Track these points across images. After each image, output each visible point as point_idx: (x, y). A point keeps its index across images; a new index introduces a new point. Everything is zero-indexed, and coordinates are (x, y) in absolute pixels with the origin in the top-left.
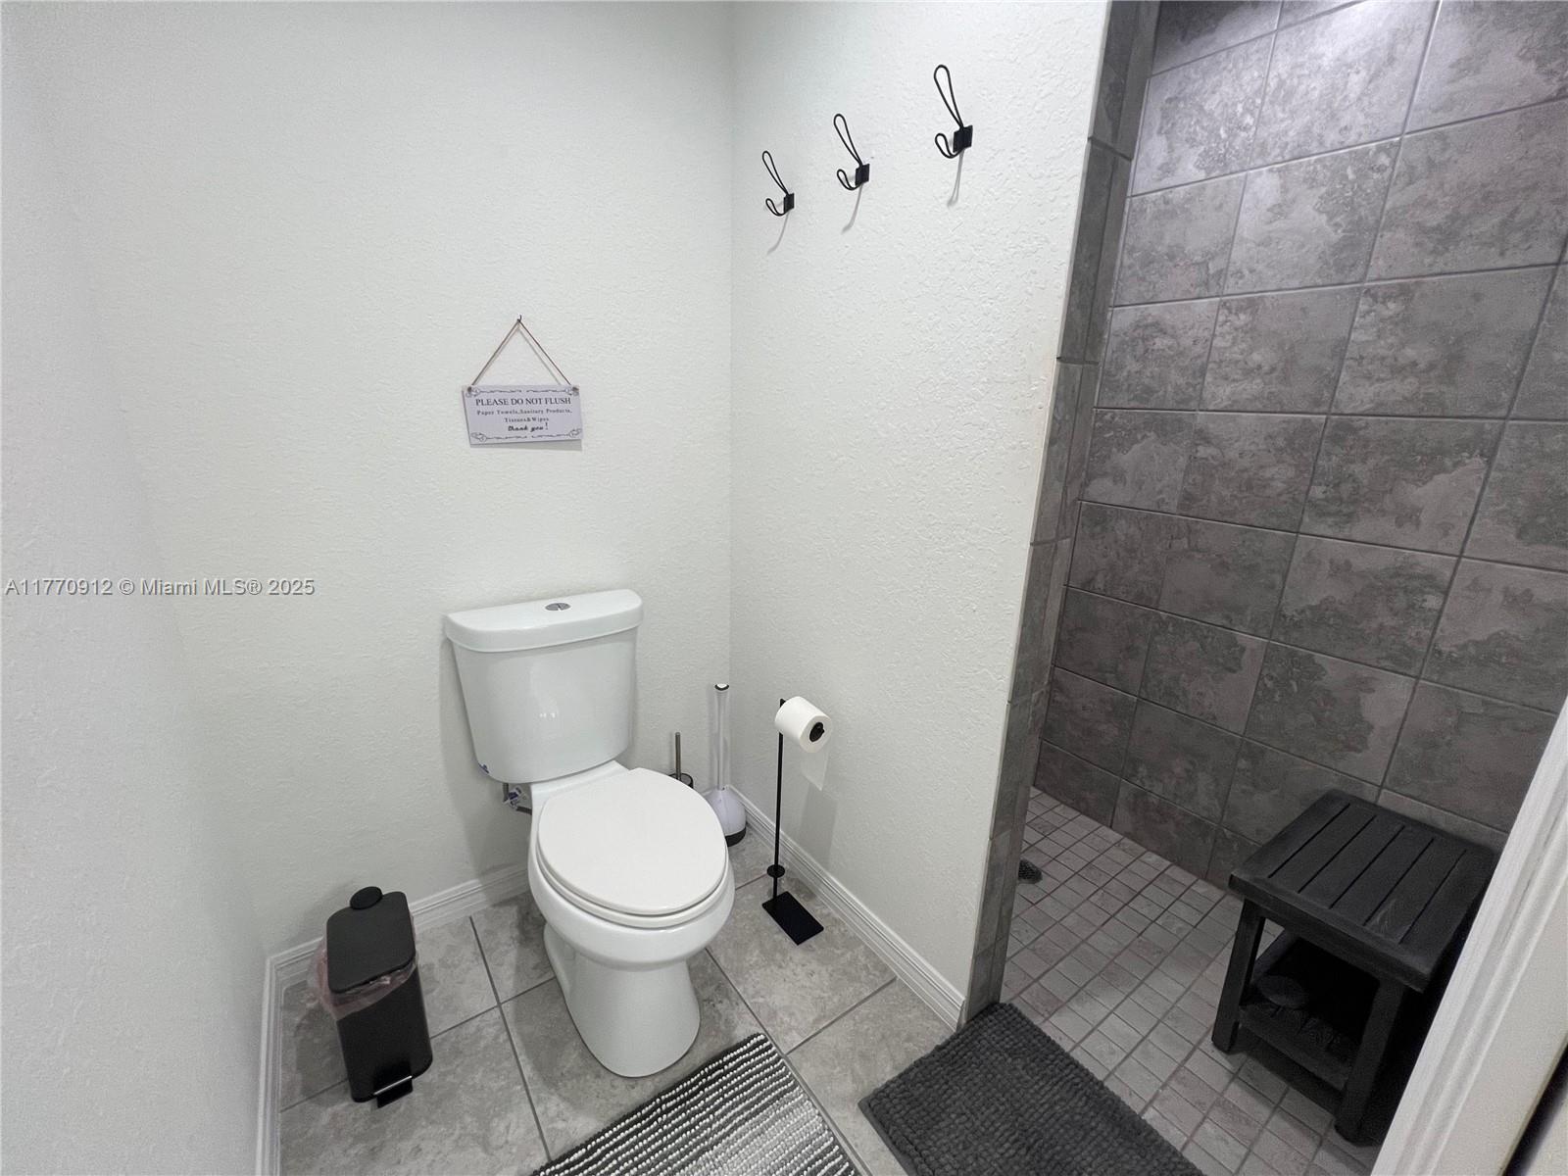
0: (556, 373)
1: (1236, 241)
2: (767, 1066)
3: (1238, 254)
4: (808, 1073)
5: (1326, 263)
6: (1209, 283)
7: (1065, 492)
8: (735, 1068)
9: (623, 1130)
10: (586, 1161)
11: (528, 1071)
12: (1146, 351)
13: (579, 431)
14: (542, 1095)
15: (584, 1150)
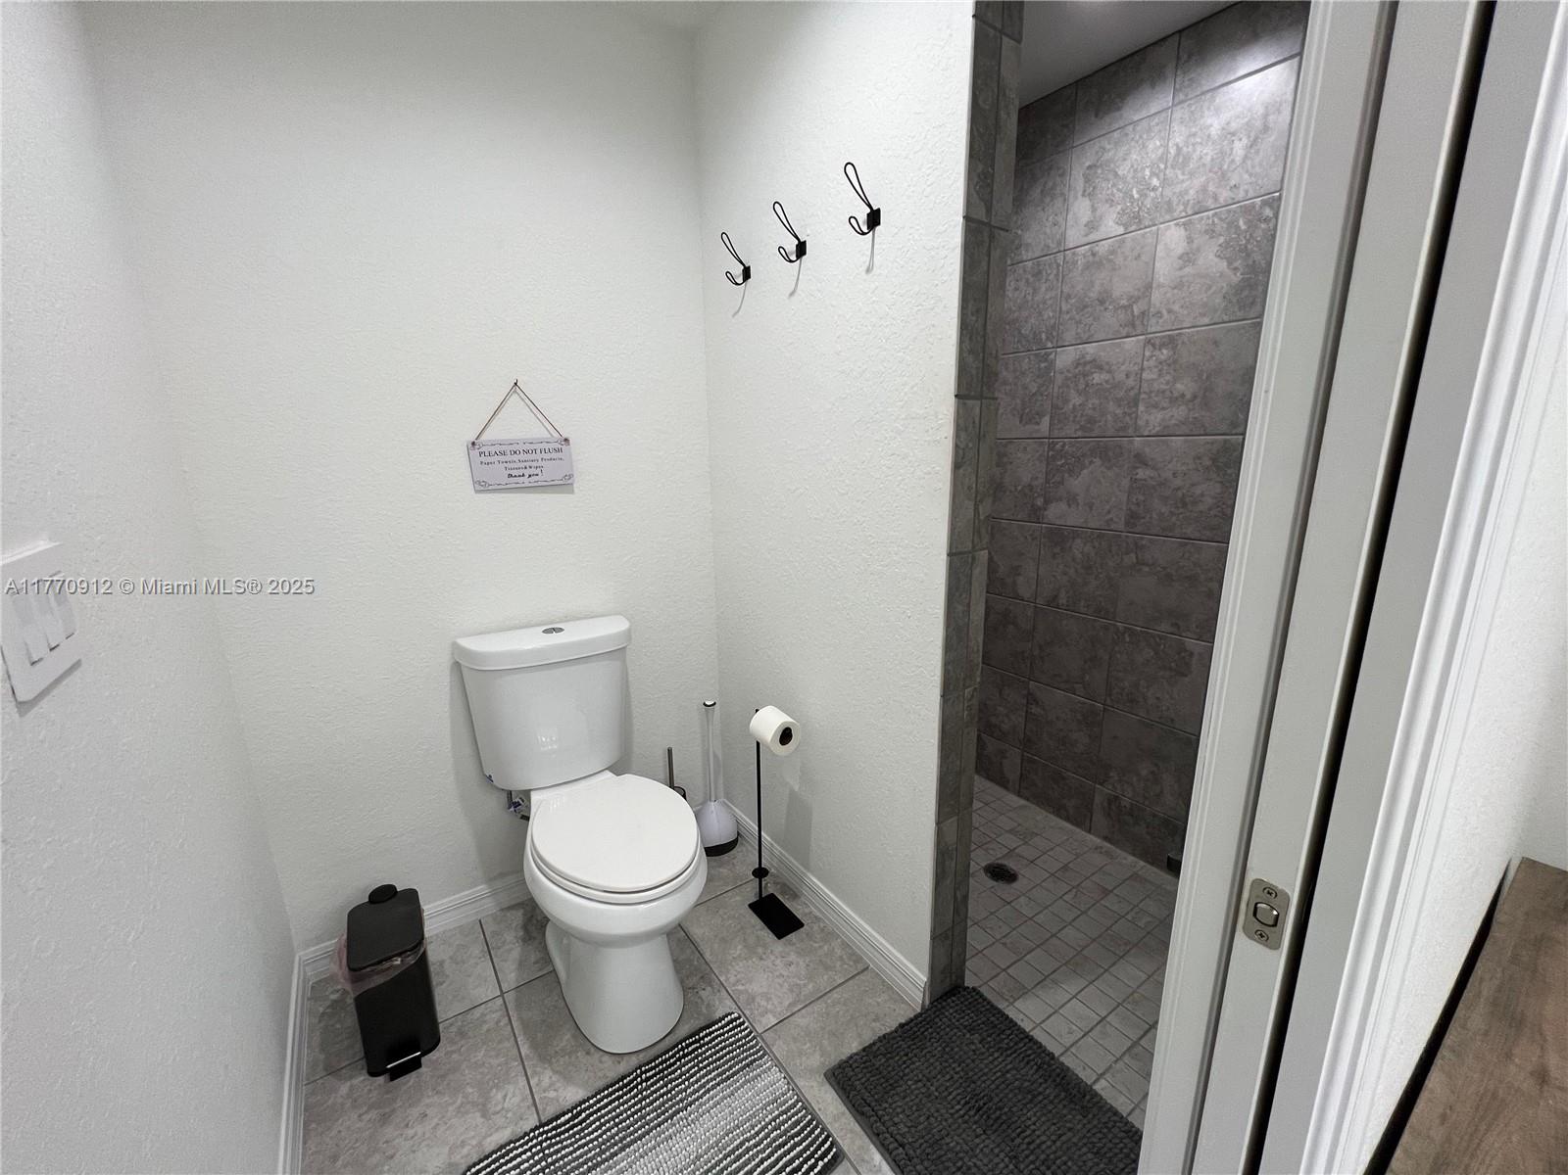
0: (549, 427)
1: (1154, 285)
2: (739, 1040)
3: (1156, 297)
4: (779, 1049)
5: (1230, 302)
6: (1134, 324)
7: (976, 510)
8: (710, 1042)
9: (606, 1097)
10: (571, 1123)
11: (524, 1051)
12: (1087, 385)
13: (571, 476)
14: (538, 1069)
15: (570, 1114)
